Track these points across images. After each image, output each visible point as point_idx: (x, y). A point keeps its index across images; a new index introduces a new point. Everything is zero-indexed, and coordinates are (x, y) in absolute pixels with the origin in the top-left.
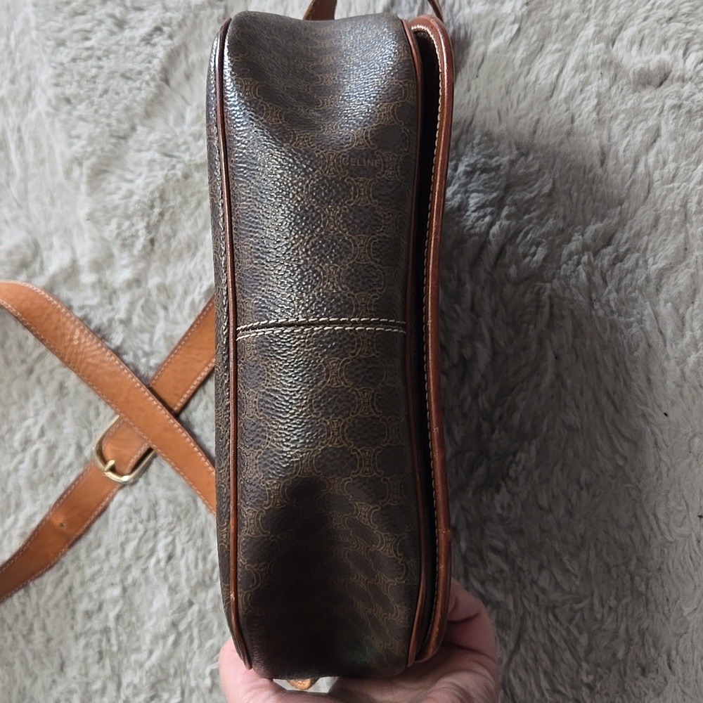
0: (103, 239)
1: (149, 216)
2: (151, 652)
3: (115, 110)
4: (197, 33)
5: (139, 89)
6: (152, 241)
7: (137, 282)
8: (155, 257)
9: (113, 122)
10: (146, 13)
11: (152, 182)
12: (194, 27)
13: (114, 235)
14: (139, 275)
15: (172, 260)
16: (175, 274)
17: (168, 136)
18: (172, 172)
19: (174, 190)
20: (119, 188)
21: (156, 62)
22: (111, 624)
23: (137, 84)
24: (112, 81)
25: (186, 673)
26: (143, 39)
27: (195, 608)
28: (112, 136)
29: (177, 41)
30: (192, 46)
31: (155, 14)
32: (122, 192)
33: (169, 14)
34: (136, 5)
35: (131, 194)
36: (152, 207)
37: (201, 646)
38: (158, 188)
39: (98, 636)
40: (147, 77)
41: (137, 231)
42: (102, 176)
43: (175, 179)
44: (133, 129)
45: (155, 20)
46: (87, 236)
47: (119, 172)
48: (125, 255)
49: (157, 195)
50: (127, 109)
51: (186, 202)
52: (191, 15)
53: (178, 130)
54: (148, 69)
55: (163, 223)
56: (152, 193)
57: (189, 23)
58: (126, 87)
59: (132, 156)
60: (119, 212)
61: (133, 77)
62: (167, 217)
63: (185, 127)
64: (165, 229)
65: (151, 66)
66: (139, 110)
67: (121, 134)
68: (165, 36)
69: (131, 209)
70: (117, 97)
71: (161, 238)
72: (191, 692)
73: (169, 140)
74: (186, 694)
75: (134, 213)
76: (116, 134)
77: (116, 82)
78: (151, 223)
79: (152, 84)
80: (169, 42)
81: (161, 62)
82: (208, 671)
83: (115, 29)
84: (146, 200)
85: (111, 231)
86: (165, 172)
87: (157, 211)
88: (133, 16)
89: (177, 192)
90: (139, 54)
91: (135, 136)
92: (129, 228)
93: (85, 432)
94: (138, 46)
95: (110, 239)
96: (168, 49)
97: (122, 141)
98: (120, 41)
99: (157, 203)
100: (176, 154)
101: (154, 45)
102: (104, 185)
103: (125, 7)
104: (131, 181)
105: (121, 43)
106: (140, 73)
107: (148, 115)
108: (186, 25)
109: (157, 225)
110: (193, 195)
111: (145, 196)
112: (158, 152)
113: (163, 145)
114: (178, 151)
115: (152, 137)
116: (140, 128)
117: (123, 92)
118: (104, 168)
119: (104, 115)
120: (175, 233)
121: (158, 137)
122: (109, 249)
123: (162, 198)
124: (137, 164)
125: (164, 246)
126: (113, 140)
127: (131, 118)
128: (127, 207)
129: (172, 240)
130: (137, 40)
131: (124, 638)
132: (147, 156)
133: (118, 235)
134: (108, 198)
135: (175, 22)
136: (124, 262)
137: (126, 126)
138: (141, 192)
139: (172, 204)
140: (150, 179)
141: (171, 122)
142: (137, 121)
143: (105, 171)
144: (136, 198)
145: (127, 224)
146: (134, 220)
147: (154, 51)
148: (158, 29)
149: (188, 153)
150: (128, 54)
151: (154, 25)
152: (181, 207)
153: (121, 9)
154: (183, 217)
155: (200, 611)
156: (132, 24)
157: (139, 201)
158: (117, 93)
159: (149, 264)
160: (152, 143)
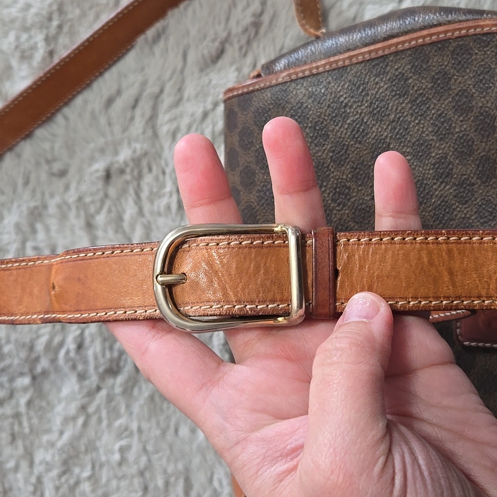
1: (47, 28)
2: (61, 433)
6: (51, 54)
13: (13, 47)
19: (72, 3)
22: (23, 409)
25: (96, 449)
27: (103, 393)
32: (20, 5)
35: (28, 6)
36: (50, 19)
37: (109, 425)
39: (10, 420)
41: (36, 43)
48: (25, 66)
49: (55, 7)
51: (83, 15)
55: (62, 35)
56: (50, 5)
60: (17, 24)
62: (66, 29)
64: (64, 41)
69: (30, 21)
71: (60, 50)
72: (102, 466)
74: (97, 468)
75: (32, 26)
78: (50, 35)
82: (117, 447)
84: (44, 12)
85: (10, 43)
87: (55, 23)
89: (75, 4)
92: (28, 40)
95: (8, 52)
99: (55, 16)
109: (55, 38)
110: (91, 8)
111: (43, 9)
122: (8, 60)
123: (61, 10)
128: (25, 19)
131: (35, 421)
133: (17, 47)
134: (5, 11)
138: (38, 5)
139: (70, 16)
144: (33, 11)
145: (24, 37)
146: (33, 32)
152: (79, 20)
155: (108, 395)
157: (37, 14)
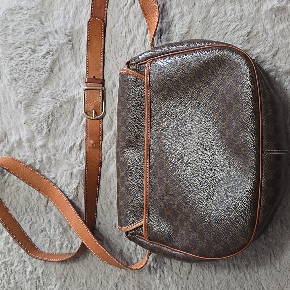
0: (31, 130)
1: (48, 121)
2: (56, 285)
3: (33, 83)
4: (63, 53)
5: (42, 75)
6: (49, 131)
7: (44, 146)
8: (51, 136)
9: (33, 87)
10: (43, 47)
11: (48, 109)
12: (61, 52)
14: (45, 143)
15: (57, 137)
16: (58, 142)
17: (54, 92)
18: (56, 105)
19: (57, 111)
20: (36, 112)
21: (47, 65)
22: (40, 275)
23: (41, 73)
24: (31, 72)
26: (42, 57)
28: (32, 92)
29: (55, 57)
30: (61, 59)
31: (47, 48)
32: (37, 113)
33: (51, 47)
34: (39, 44)
35: (41, 113)
38: (50, 111)
39: (35, 280)
40: (45, 70)
41: (43, 127)
42: (29, 107)
43: (57, 107)
44: (40, 89)
45: (47, 50)
46: (24, 129)
47: (36, 105)
48: (39, 136)
49: (50, 113)
50: (38, 82)
51: (61, 116)
52: (60, 47)
53: (57, 89)
54: (45, 67)
55: (53, 124)
56: (48, 113)
57: (59, 50)
58: (37, 74)
59: (40, 100)
60: (36, 120)
61: (40, 70)
62: (54, 121)
63: (60, 88)
64: (54, 126)
65: (46, 66)
66: (42, 82)
67: (36, 91)
68: (51, 55)
69: (41, 119)
70: (33, 78)
71: (52, 130)
73: (54, 93)
76: (34, 91)
77: (33, 73)
78: (49, 124)
79: (47, 73)
80: (52, 57)
81: (49, 64)
83: (32, 53)
84: (46, 115)
85: (34, 127)
86: (53, 105)
87: (50, 119)
88: (38, 48)
89: (58, 112)
90: (41, 62)
91: (41, 92)
92: (40, 126)
93: (27, 203)
94: (41, 59)
95: (33, 130)
96: (52, 60)
97: (36, 94)
98: (34, 57)
99: (51, 116)
100: (57, 98)
101: (47, 58)
102: (30, 110)
103: (35, 45)
104: (41, 109)
105: (34, 58)
106: (42, 69)
107: (46, 84)
108: (58, 51)
109: (51, 124)
110: (63, 113)
111: (46, 114)
112: (50, 98)
113: (52, 95)
114: (57, 97)
115: (47, 92)
116: (42, 89)
117: (36, 76)
118: (30, 104)
119: (29, 84)
120: (58, 128)
121: (50, 92)
122: (33, 134)
123: (52, 114)
124: (43, 102)
125: (54, 132)
126: (33, 94)
127: (39, 86)
128: (39, 118)
129: (57, 130)
130: (40, 57)
131: (45, 280)
132: (46, 99)
133: (36, 129)
134: (32, 115)
135: (54, 50)
136: (39, 139)
137: (38, 88)
138: (44, 113)
139: (56, 116)
140: (47, 108)
141: (54, 87)
142: (41, 86)
143: (31, 105)
144: (42, 115)
146: (42, 123)
147: (47, 60)
148: (48, 52)
149: (61, 98)
150: (37, 62)
151: (46, 51)
152: (59, 117)
153: (34, 45)
154: (61, 121)
156: (38, 51)
157: (44, 116)
158: (34, 77)
159: (48, 139)
160: (47, 94)
